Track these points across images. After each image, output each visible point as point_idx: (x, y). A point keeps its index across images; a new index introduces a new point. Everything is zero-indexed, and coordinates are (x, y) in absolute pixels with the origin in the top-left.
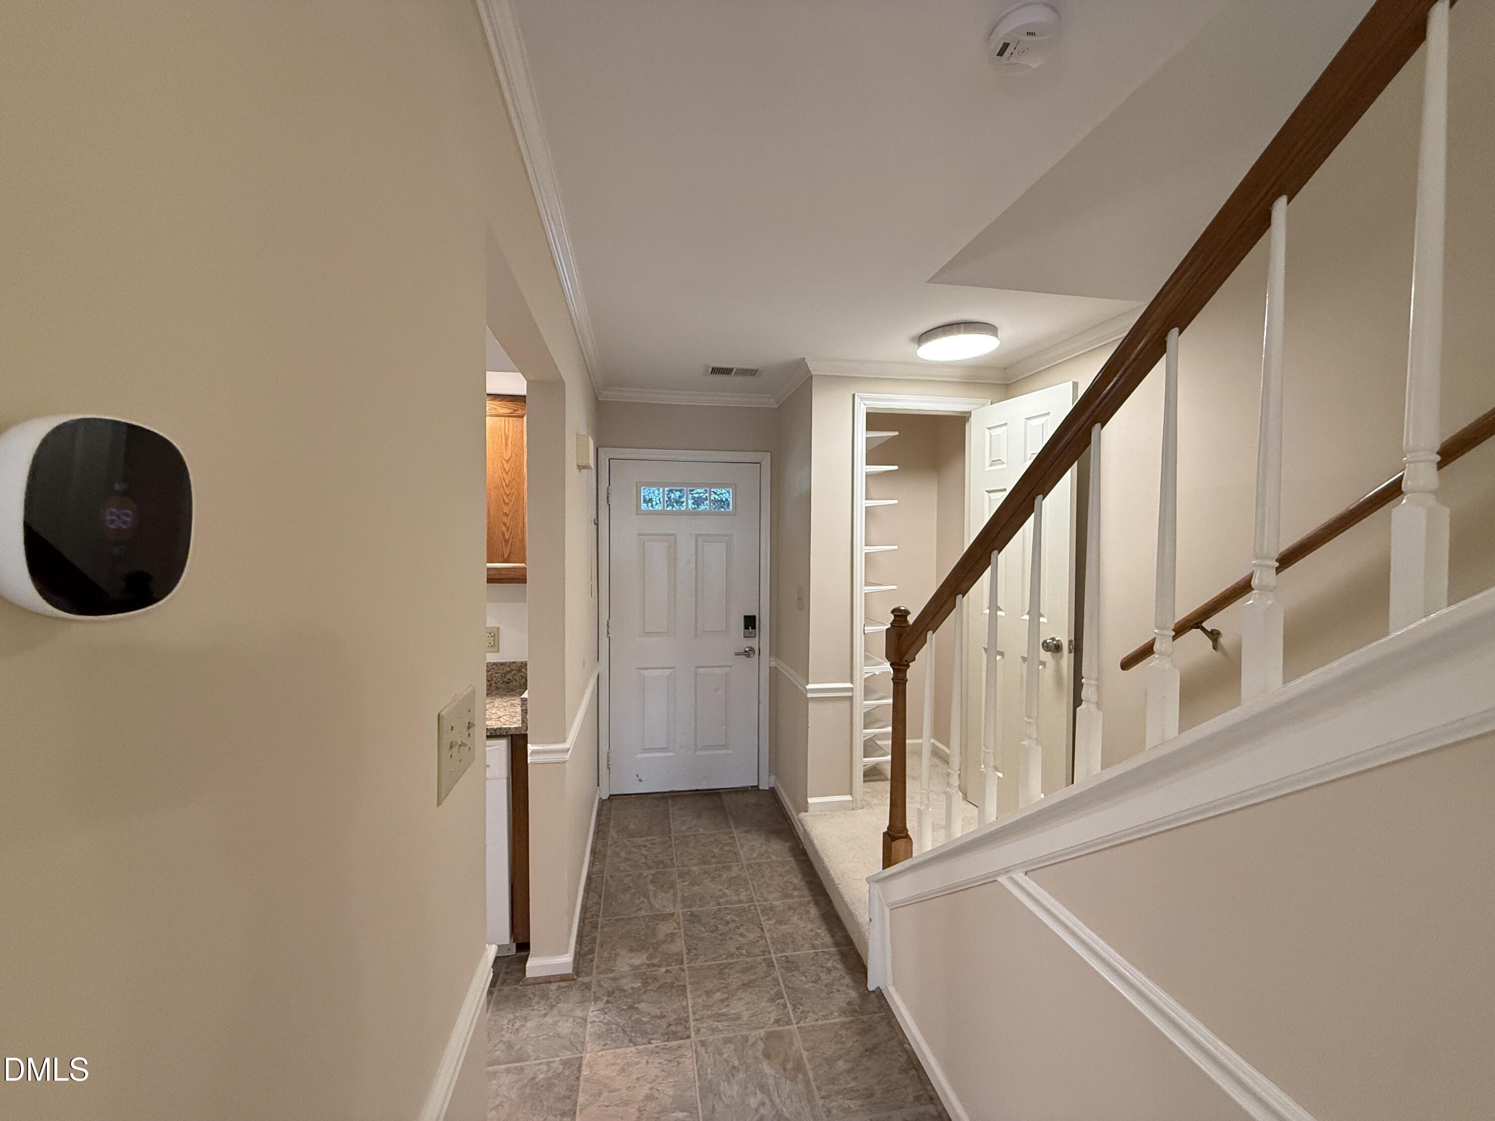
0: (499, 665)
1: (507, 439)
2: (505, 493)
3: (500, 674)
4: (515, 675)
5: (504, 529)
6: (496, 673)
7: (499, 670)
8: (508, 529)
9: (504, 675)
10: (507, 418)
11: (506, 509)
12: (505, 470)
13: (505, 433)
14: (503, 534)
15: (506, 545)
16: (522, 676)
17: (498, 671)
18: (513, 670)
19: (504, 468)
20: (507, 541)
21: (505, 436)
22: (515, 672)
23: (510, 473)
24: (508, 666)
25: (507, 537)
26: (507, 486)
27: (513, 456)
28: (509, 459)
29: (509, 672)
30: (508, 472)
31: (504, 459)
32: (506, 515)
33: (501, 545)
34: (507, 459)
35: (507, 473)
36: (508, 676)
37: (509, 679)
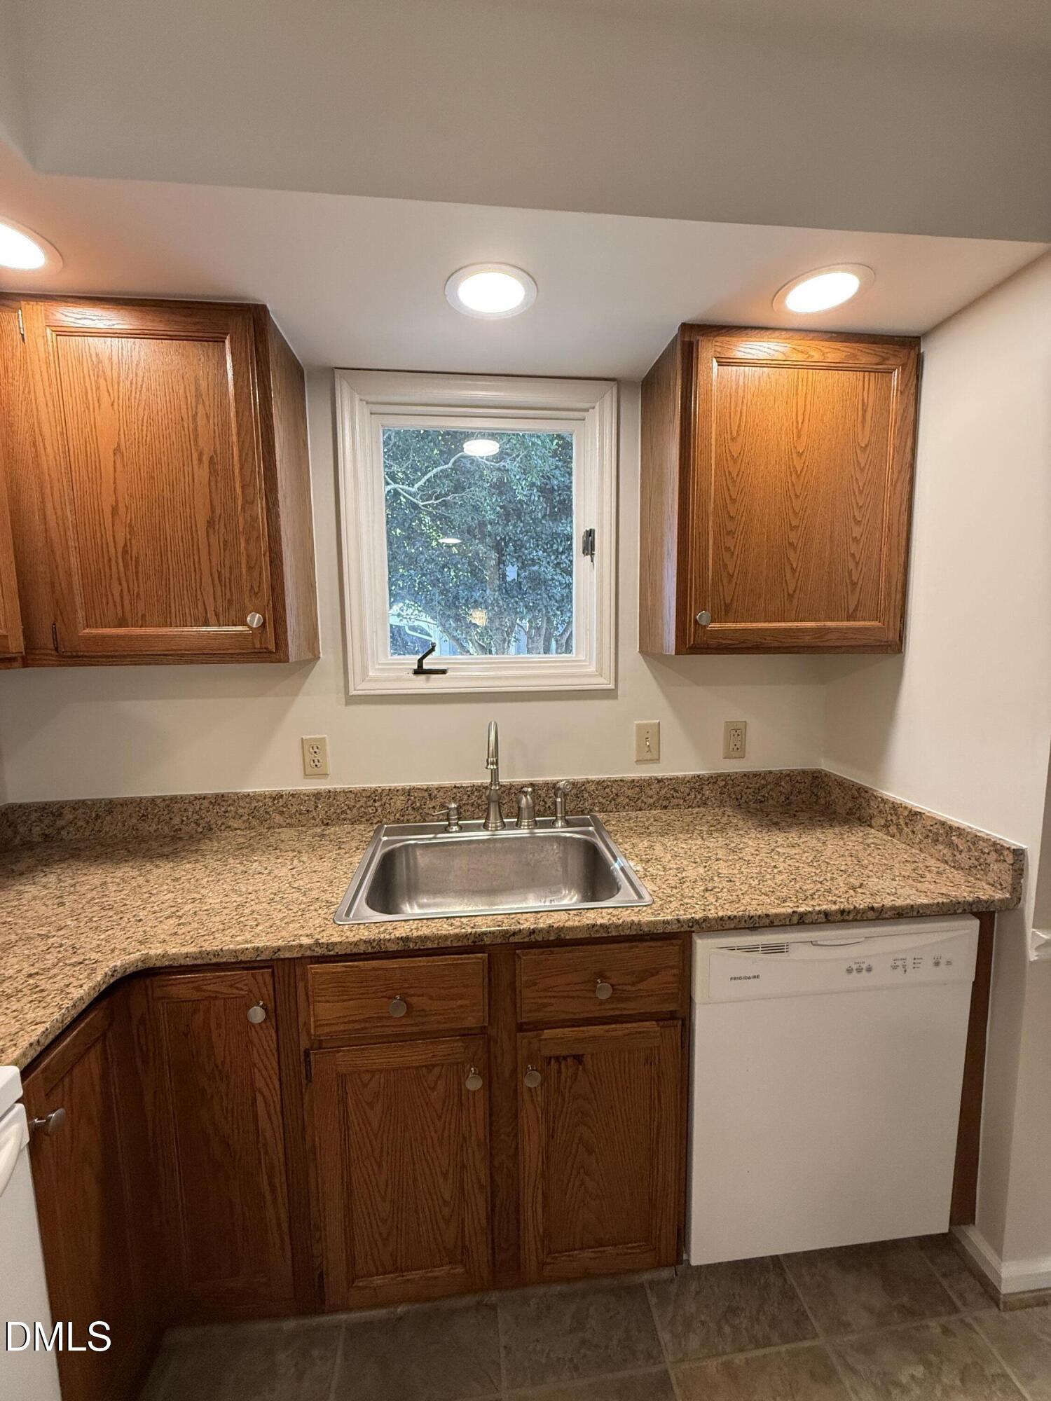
0: (751, 776)
1: (865, 411)
2: (858, 504)
3: (752, 790)
4: (771, 790)
5: (852, 565)
6: (748, 788)
7: (751, 784)
8: (857, 564)
9: (757, 791)
10: (867, 373)
11: (857, 531)
12: (859, 463)
13: (863, 400)
14: (850, 573)
15: (853, 591)
16: (780, 792)
17: (750, 786)
18: (770, 783)
19: (858, 461)
20: (854, 584)
21: (863, 405)
22: (772, 786)
23: (866, 471)
24: (764, 778)
25: (855, 578)
26: (861, 492)
27: (873, 439)
28: (867, 446)
29: (764, 786)
30: (864, 467)
31: (859, 445)
32: (856, 540)
33: (845, 591)
34: (863, 445)
35: (862, 470)
36: (764, 792)
37: (764, 796)
